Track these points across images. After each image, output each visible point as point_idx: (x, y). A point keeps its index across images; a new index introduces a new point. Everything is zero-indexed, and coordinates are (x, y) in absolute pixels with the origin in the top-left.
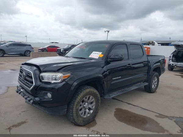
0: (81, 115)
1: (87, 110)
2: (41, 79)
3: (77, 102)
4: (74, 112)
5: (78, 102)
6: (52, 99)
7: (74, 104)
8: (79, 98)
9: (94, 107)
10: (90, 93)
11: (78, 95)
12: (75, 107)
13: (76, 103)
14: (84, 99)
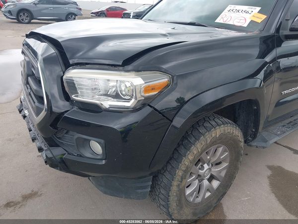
0: (188, 199)
1: (206, 182)
2: (67, 90)
3: (184, 169)
4: (171, 198)
5: (187, 168)
6: (104, 162)
7: (173, 175)
8: (191, 157)
9: (223, 174)
10: (223, 140)
11: (188, 149)
12: (175, 183)
13: (180, 173)
14: (203, 156)
